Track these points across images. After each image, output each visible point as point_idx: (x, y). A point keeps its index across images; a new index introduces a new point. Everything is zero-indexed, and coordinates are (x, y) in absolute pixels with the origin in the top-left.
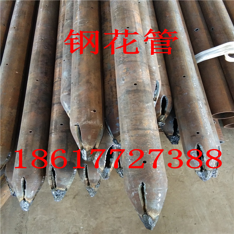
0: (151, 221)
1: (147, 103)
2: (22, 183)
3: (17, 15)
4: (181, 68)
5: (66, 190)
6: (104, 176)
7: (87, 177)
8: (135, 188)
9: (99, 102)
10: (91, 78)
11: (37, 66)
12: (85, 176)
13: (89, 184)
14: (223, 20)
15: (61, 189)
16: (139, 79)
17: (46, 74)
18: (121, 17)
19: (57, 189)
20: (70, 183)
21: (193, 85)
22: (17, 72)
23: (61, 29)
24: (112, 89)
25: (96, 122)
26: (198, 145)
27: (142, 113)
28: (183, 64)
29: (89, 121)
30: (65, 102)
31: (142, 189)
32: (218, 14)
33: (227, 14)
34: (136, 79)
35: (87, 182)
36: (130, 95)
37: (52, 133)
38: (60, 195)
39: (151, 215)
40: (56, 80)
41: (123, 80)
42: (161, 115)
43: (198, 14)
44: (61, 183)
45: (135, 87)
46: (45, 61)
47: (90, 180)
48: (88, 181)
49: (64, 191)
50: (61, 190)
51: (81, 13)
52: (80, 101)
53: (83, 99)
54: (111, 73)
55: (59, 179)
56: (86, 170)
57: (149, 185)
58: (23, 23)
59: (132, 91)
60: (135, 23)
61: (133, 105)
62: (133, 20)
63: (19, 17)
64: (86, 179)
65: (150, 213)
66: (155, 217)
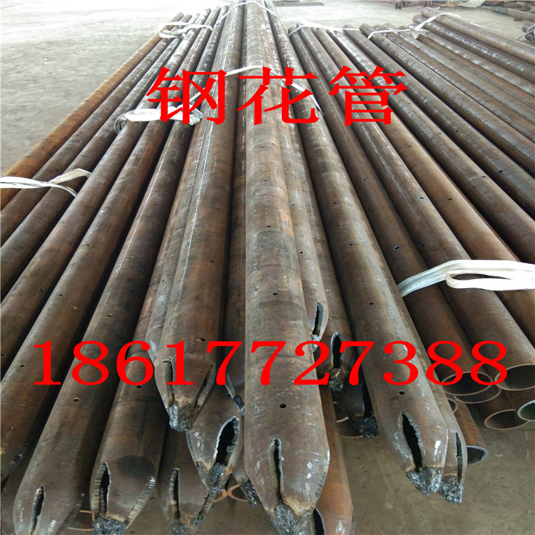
0: (292, 518)
1: (294, 320)
2: (35, 498)
3: (96, 229)
4: (366, 292)
5: (126, 522)
6: (211, 483)
7: (176, 498)
8: (262, 451)
9: (212, 328)
10: (203, 293)
11: (113, 296)
12: (172, 496)
13: (178, 515)
14: (437, 232)
15: (116, 517)
16: (282, 287)
17: (127, 306)
18: (259, 215)
19: (107, 516)
20: (138, 507)
21: (387, 316)
22: (75, 308)
23: (166, 245)
24: (239, 313)
25: (203, 357)
26: (404, 416)
27: (283, 333)
28: (367, 286)
29: (190, 353)
30: (153, 341)
31: (276, 453)
32: (429, 225)
33: (445, 224)
34: (277, 287)
35: (174, 510)
36: (266, 309)
37: (117, 403)
38: (110, 531)
39: (291, 506)
40: (144, 316)
41: (256, 290)
42: (334, 368)
43: (398, 227)
44: (119, 503)
45: (274, 298)
46: (130, 289)
47: (182, 504)
48: (178, 509)
49: (121, 523)
50: (116, 520)
51: (198, 215)
52: (179, 324)
53: (185, 323)
54: (239, 291)
55: (115, 494)
56: (176, 482)
57: (288, 444)
58: (103, 238)
59: (269, 303)
60: (280, 221)
61: (268, 322)
62: (278, 218)
63: (99, 231)
64: (173, 502)
65: (289, 501)
66: (300, 510)
